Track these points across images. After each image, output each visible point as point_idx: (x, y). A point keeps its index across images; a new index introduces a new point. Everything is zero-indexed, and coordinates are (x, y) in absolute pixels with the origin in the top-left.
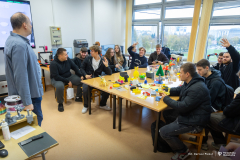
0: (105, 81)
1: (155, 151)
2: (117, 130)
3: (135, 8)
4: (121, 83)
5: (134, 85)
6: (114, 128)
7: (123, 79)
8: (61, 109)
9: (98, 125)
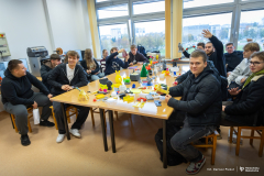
0: (84, 94)
1: (165, 167)
2: (110, 151)
3: (98, 6)
4: (105, 92)
5: (122, 91)
6: (106, 149)
7: (105, 87)
8: (26, 141)
9: (84, 152)
